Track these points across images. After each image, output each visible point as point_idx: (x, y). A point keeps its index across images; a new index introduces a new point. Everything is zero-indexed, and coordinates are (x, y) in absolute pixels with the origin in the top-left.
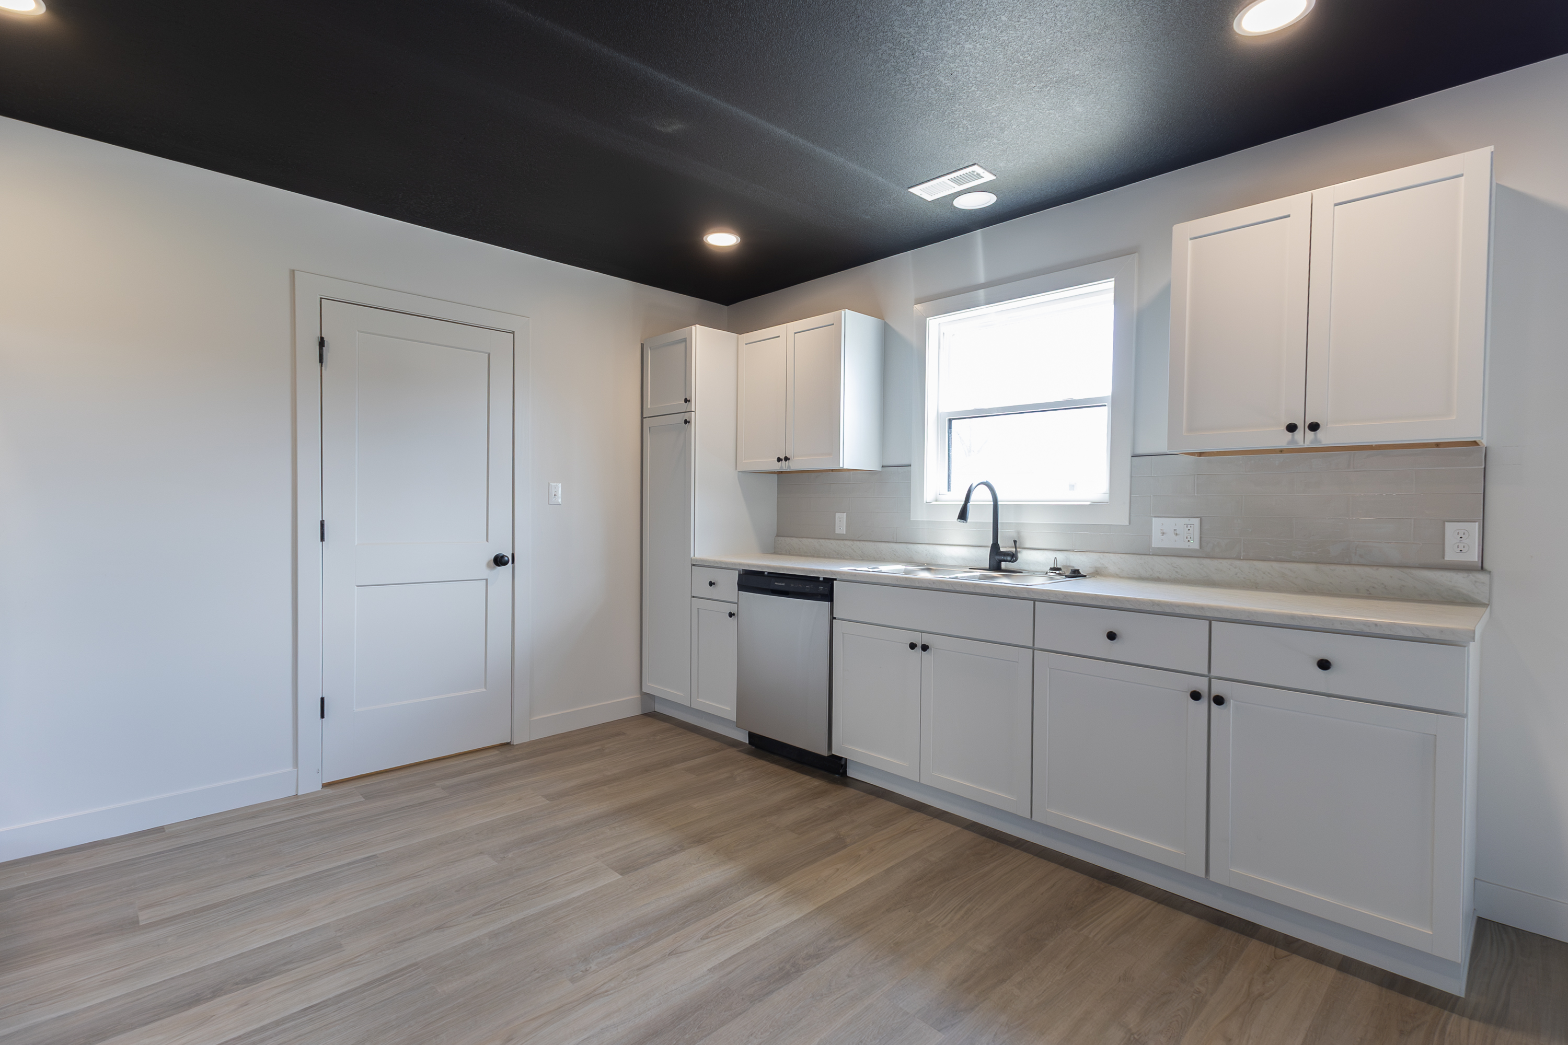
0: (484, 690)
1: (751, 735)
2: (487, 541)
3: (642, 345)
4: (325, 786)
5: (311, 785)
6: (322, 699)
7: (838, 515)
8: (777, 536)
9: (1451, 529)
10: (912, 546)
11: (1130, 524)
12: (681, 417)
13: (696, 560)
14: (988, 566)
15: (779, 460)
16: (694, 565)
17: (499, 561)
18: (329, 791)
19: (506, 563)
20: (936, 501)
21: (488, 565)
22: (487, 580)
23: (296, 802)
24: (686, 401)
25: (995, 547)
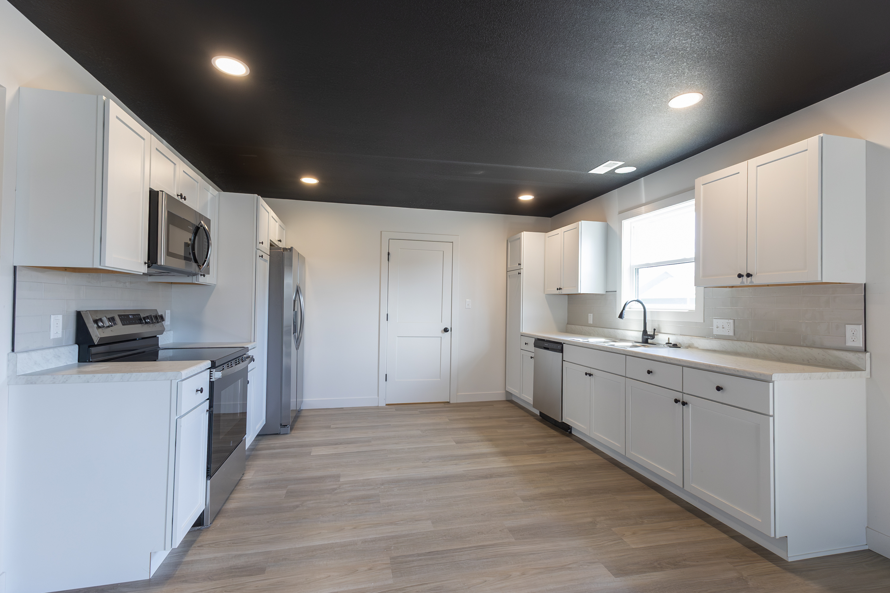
0: (439, 379)
1: (540, 413)
2: (442, 322)
3: (507, 240)
4: (387, 405)
5: (382, 404)
6: (386, 375)
7: (589, 314)
8: (568, 324)
9: (849, 328)
10: (616, 330)
11: (704, 322)
12: (517, 272)
13: (522, 333)
14: (641, 341)
15: (558, 289)
16: (522, 335)
17: (446, 330)
18: (387, 407)
19: (448, 331)
20: (630, 309)
21: (442, 332)
22: (441, 337)
23: (378, 408)
24: (519, 264)
25: (645, 332)
